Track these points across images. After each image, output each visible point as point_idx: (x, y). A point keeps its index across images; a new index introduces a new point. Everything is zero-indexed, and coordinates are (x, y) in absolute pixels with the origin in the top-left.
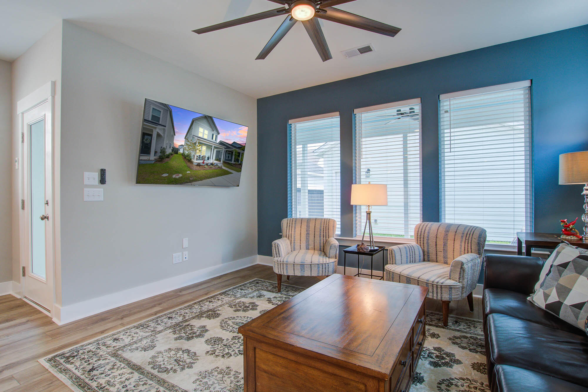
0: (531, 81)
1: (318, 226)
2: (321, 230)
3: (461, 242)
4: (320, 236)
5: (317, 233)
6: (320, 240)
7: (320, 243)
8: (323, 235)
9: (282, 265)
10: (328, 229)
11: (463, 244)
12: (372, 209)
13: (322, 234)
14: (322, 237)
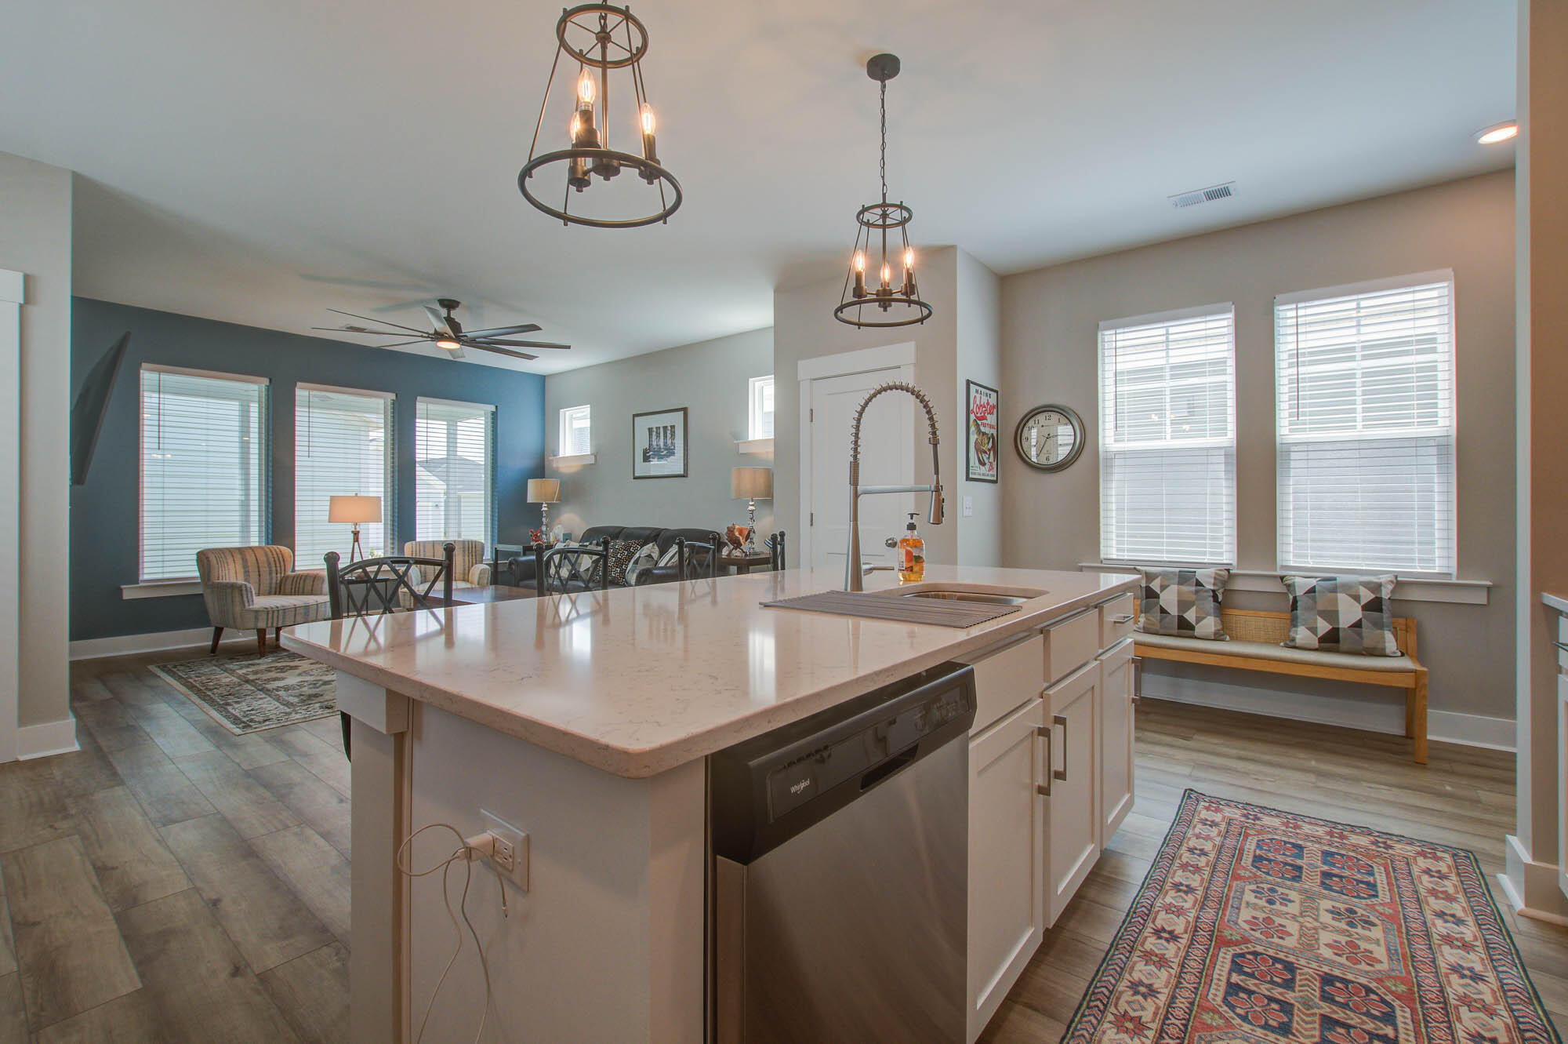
0: (496, 407)
1: (262, 558)
2: (269, 564)
3: (464, 556)
4: (270, 574)
5: (265, 569)
6: (271, 579)
7: (271, 584)
8: (277, 570)
9: (276, 614)
10: (284, 560)
11: (467, 558)
12: (361, 528)
13: (274, 569)
14: (274, 575)
